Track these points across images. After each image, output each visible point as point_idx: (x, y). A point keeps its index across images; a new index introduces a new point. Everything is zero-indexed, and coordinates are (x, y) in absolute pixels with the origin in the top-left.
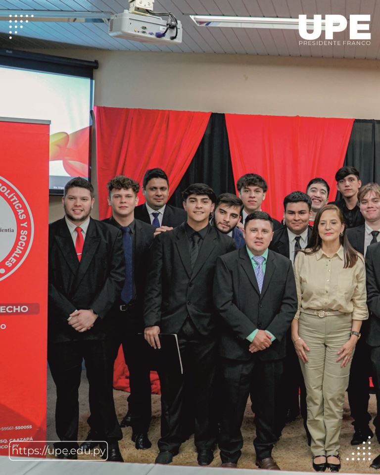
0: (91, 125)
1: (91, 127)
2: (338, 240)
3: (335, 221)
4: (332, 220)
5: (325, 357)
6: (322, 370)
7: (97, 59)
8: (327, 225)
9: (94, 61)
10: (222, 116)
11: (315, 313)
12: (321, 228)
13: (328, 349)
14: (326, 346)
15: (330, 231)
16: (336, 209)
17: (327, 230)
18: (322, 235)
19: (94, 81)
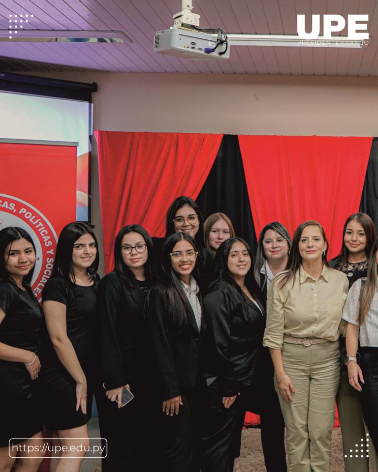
0: (90, 150)
1: (90, 153)
2: (320, 260)
3: (318, 238)
4: (315, 237)
5: (309, 392)
6: (306, 406)
7: (96, 82)
8: (309, 242)
9: (92, 83)
10: (235, 137)
11: (299, 342)
12: (302, 246)
13: (313, 382)
14: (311, 379)
15: (313, 249)
16: (317, 225)
17: (309, 247)
18: (303, 254)
19: (92, 104)
